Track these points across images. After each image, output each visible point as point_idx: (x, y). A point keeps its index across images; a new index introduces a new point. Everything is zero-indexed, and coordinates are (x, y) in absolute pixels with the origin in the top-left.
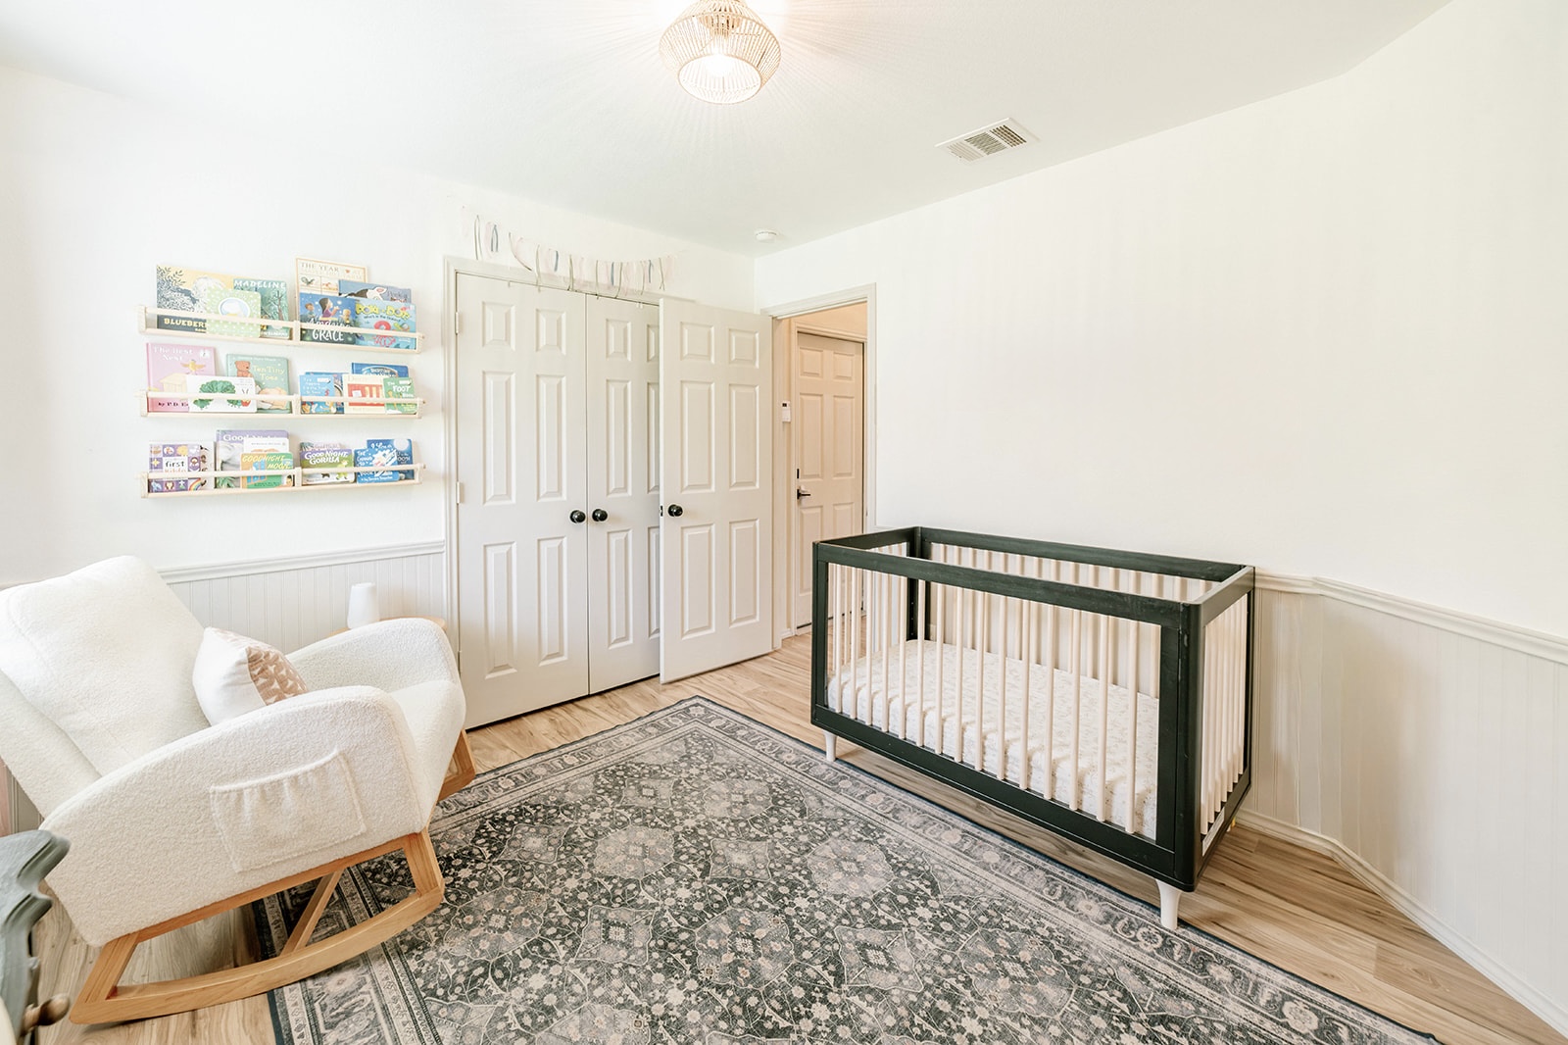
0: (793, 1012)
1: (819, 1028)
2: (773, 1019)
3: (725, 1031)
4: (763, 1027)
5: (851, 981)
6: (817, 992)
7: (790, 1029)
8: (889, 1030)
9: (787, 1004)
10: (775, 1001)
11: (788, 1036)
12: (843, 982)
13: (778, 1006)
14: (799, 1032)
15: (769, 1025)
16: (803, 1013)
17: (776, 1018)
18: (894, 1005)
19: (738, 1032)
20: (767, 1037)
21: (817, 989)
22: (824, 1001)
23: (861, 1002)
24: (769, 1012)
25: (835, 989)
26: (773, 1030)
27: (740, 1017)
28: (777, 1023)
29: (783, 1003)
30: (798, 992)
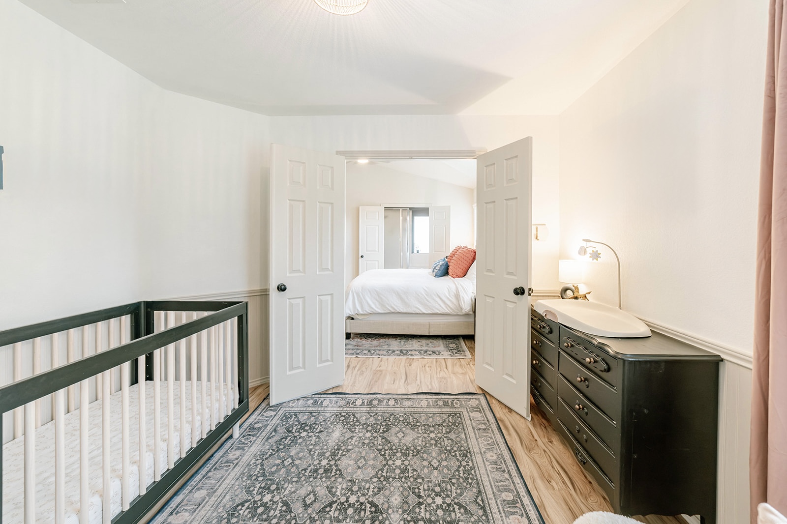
0: (361, 506)
1: (360, 495)
2: (369, 510)
3: (388, 520)
4: (376, 510)
5: (330, 499)
6: (345, 506)
7: (368, 502)
8: (344, 478)
9: (358, 511)
10: (361, 515)
11: (372, 501)
12: (333, 501)
13: (363, 513)
14: (367, 499)
15: (373, 509)
16: (358, 503)
17: (368, 509)
18: (332, 482)
19: (384, 516)
20: (378, 506)
21: (343, 506)
22: (347, 501)
23: (338, 491)
24: (368, 513)
25: (339, 501)
26: (373, 507)
27: (379, 520)
28: (370, 508)
29: (360, 512)
30: (350, 511)
